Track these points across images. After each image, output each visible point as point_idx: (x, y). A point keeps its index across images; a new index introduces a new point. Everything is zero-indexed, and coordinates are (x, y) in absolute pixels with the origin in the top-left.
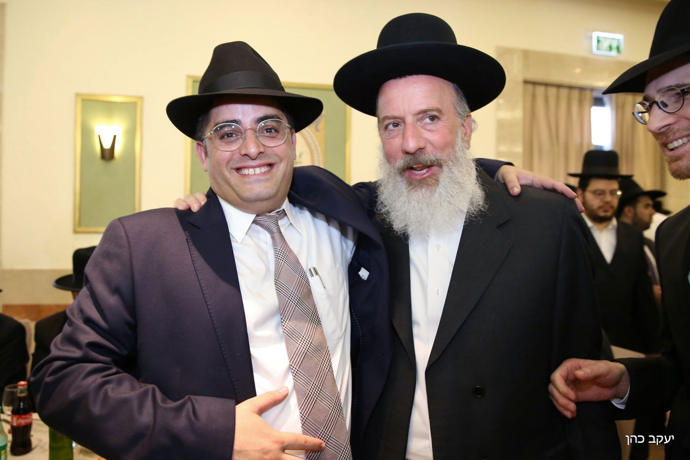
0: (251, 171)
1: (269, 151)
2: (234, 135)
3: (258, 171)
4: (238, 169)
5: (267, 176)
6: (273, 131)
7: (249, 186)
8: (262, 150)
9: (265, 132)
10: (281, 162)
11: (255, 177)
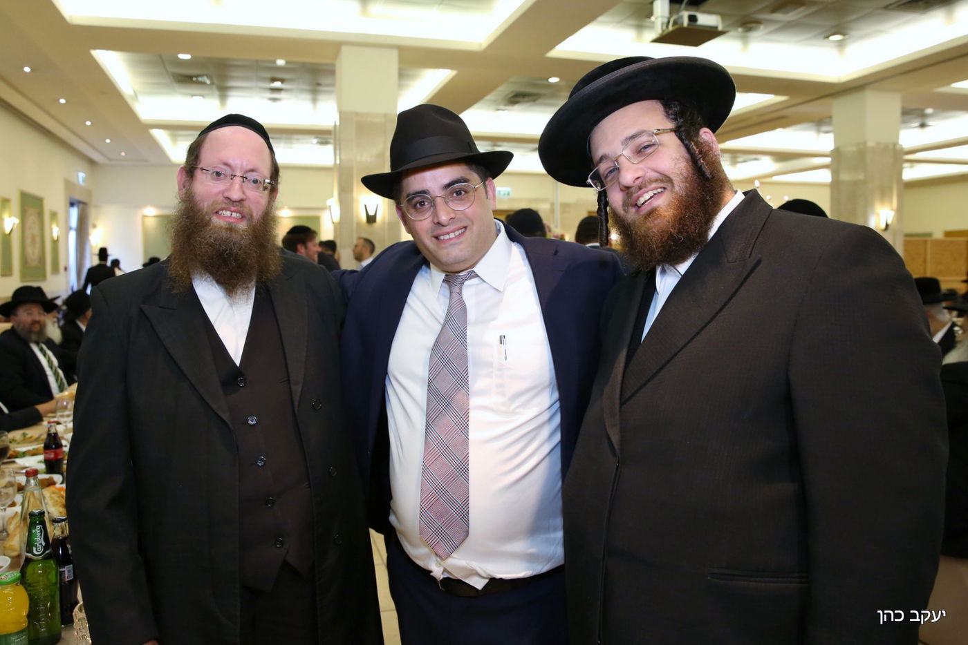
0: (446, 237)
1: (460, 216)
2: (426, 203)
3: (452, 235)
4: (437, 238)
5: (462, 239)
6: (463, 193)
7: (445, 251)
8: (453, 216)
9: (455, 195)
10: (473, 224)
11: (452, 242)
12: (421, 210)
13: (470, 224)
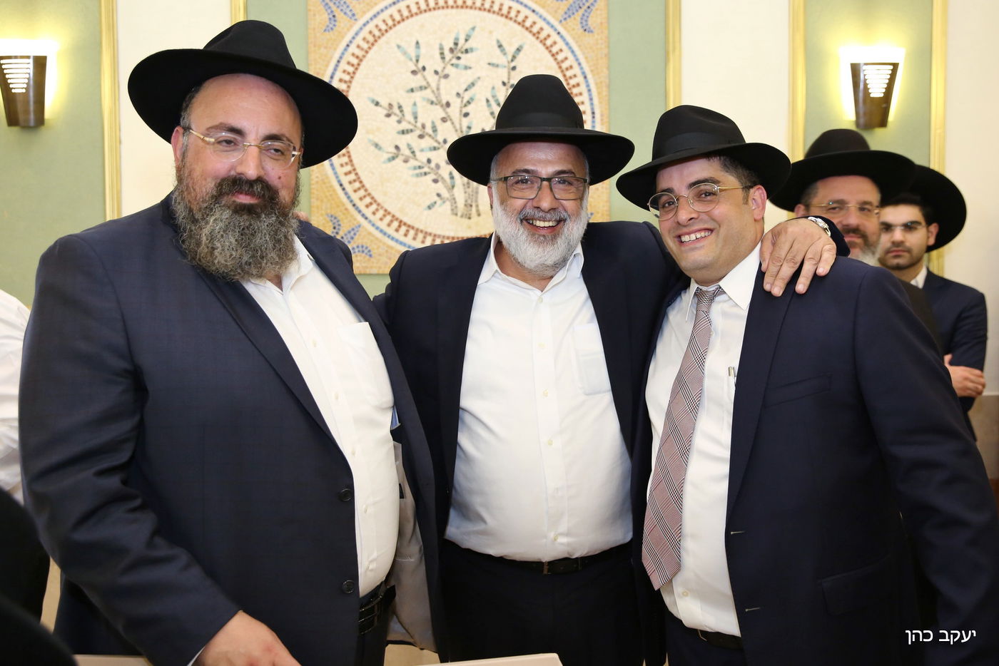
4: (678, 238)
8: (693, 215)
12: (667, 209)
13: (718, 226)
